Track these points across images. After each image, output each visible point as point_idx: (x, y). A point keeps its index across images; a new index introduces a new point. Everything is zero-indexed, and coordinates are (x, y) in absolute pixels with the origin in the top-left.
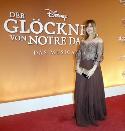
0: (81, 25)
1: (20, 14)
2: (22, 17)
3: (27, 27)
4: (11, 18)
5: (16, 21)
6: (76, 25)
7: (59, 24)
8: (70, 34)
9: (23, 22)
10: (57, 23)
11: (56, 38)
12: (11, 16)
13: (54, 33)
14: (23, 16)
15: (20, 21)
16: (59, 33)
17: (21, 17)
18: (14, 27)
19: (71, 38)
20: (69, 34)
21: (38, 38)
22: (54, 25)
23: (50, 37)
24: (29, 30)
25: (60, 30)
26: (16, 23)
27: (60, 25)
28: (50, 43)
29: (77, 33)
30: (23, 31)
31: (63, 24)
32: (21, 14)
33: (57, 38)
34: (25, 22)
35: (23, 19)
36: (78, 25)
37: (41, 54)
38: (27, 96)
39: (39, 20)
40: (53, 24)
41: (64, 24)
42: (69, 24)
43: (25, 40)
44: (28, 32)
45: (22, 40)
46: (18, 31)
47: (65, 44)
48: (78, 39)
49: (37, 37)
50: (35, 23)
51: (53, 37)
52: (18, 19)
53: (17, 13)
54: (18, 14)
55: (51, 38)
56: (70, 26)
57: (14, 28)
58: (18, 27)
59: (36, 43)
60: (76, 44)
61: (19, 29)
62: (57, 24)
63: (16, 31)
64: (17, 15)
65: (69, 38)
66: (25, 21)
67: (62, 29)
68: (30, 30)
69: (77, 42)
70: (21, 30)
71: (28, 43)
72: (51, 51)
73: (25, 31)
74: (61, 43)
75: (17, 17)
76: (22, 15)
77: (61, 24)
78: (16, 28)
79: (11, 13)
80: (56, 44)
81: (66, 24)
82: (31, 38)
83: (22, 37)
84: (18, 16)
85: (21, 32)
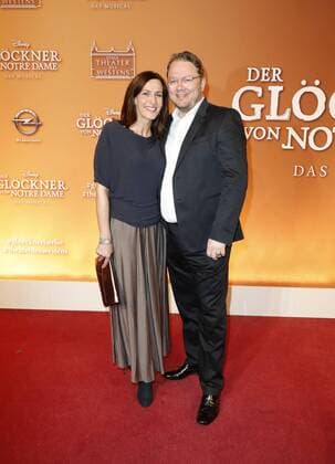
1: (271, 71)
2: (276, 78)
3: (284, 103)
4: (251, 83)
5: (259, 90)
9: (275, 90)
12: (250, 80)
14: (277, 75)
15: (270, 88)
17: (274, 80)
18: (253, 106)
21: (309, 132)
24: (289, 110)
26: (260, 95)
30: (273, 115)
32: (274, 70)
34: (280, 92)
35: (276, 83)
37: (311, 174)
38: (265, 277)
39: (317, 82)
43: (277, 136)
44: (286, 117)
45: (269, 138)
46: (262, 115)
49: (306, 129)
50: (305, 93)
52: (264, 85)
53: (264, 69)
54: (266, 71)
57: (253, 109)
58: (263, 106)
59: (303, 145)
61: (265, 111)
63: (258, 116)
64: (264, 75)
66: (281, 88)
68: (292, 113)
70: (269, 114)
71: (284, 146)
73: (278, 114)
75: (263, 79)
76: (277, 72)
78: (258, 108)
79: (250, 70)
82: (291, 132)
83: (270, 130)
84: (266, 78)
85: (268, 118)
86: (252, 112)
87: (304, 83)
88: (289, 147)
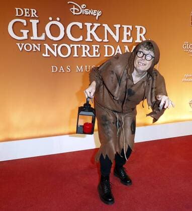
0: (123, 26)
1: (30, 11)
2: (34, 15)
3: (41, 31)
4: (18, 17)
5: (24, 22)
6: (115, 26)
7: (89, 25)
8: (106, 40)
9: (34, 23)
10: (86, 24)
11: (84, 46)
12: (17, 15)
13: (81, 39)
14: (34, 13)
15: (31, 21)
16: (89, 39)
17: (32, 16)
18: (22, 31)
19: (108, 47)
20: (104, 41)
21: (57, 47)
22: (81, 27)
23: (75, 46)
24: (44, 34)
25: (91, 34)
26: (25, 24)
27: (91, 26)
28: (76, 55)
29: (117, 38)
30: (35, 37)
31: (94, 24)
32: (32, 10)
33: (86, 47)
34: (37, 24)
35: (34, 18)
36: (118, 26)
37: (62, 70)
39: (58, 19)
40: (80, 25)
41: (96, 25)
42: (104, 25)
43: (39, 49)
44: (43, 38)
45: (34, 50)
46: (28, 37)
47: (99, 56)
48: (118, 47)
49: (55, 45)
50: (52, 24)
51: (79, 46)
52: (27, 19)
53: (26, 9)
54: (27, 11)
55: (77, 47)
56: (106, 27)
57: (22, 33)
58: (28, 31)
59: (55, 54)
61: (30, 34)
62: (86, 26)
63: (25, 37)
64: (26, 13)
65: (105, 47)
66: (38, 21)
67: (93, 32)
68: (46, 34)
69: (117, 52)
70: (32, 36)
71: (44, 55)
72: (77, 67)
73: (38, 36)
74: (93, 55)
75: (26, 15)
76: (34, 11)
77: (91, 24)
78: (25, 32)
79: (17, 9)
80: (84, 55)
81: (99, 25)
82: (47, 47)
83: (34, 45)
84: (27, 14)
85: (32, 38)
86: (21, 35)
87: (51, 19)
88: (47, 55)
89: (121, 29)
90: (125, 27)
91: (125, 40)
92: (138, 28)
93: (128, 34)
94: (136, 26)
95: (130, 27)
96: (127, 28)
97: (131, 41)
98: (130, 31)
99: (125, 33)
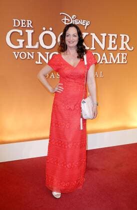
0: (109, 35)
1: (26, 22)
3: (35, 40)
4: (16, 28)
5: (21, 32)
6: (102, 34)
8: (93, 48)
9: (30, 32)
12: (15, 26)
14: (30, 24)
15: (27, 31)
17: (28, 26)
18: (18, 40)
20: (91, 49)
24: (37, 43)
26: (21, 34)
29: (103, 46)
30: (30, 46)
31: (83, 33)
32: (28, 21)
34: (32, 33)
35: (30, 28)
36: (104, 35)
37: (52, 77)
39: (51, 29)
41: (85, 34)
42: (91, 34)
43: (33, 57)
44: (36, 46)
45: (28, 58)
46: (23, 45)
48: (104, 55)
49: (47, 53)
50: (45, 34)
52: (24, 29)
53: (22, 21)
54: (24, 22)
56: (94, 36)
57: (18, 42)
58: (23, 40)
59: (47, 61)
60: (101, 62)
61: (25, 43)
63: (21, 46)
64: (22, 23)
66: (32, 31)
68: (39, 44)
69: (102, 59)
70: (27, 45)
71: (37, 62)
73: (32, 45)
75: (22, 26)
79: (15, 20)
81: (88, 34)
82: (40, 55)
83: (29, 54)
84: (24, 25)
85: (27, 47)
86: (18, 44)
87: (44, 29)
88: (39, 63)
89: (107, 37)
90: (111, 36)
91: (110, 48)
92: (123, 36)
93: (113, 42)
94: (121, 35)
95: (116, 36)
96: (113, 36)
97: (115, 48)
98: (115, 39)
99: (111, 42)
